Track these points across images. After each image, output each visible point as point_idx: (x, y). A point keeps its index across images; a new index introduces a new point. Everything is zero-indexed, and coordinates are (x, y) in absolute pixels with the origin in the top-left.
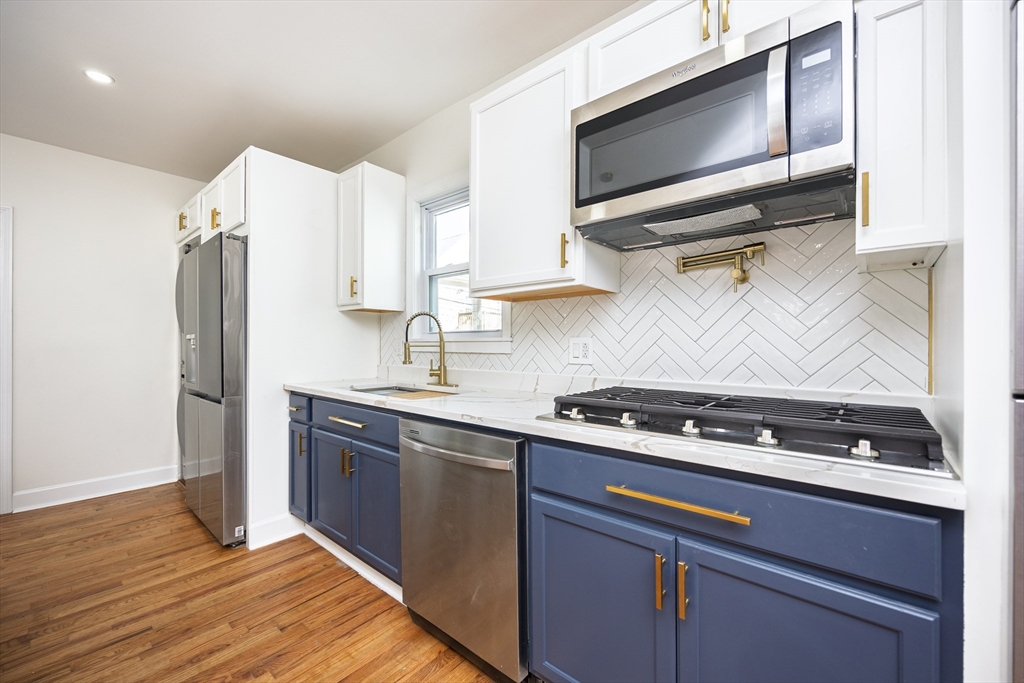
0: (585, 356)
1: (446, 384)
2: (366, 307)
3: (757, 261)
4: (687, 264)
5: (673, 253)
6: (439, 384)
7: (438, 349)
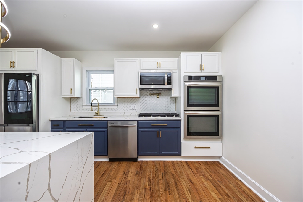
0: (134, 108)
1: (99, 115)
2: (75, 97)
3: (160, 95)
4: (151, 94)
5: (149, 92)
6: (98, 115)
7: (97, 107)
